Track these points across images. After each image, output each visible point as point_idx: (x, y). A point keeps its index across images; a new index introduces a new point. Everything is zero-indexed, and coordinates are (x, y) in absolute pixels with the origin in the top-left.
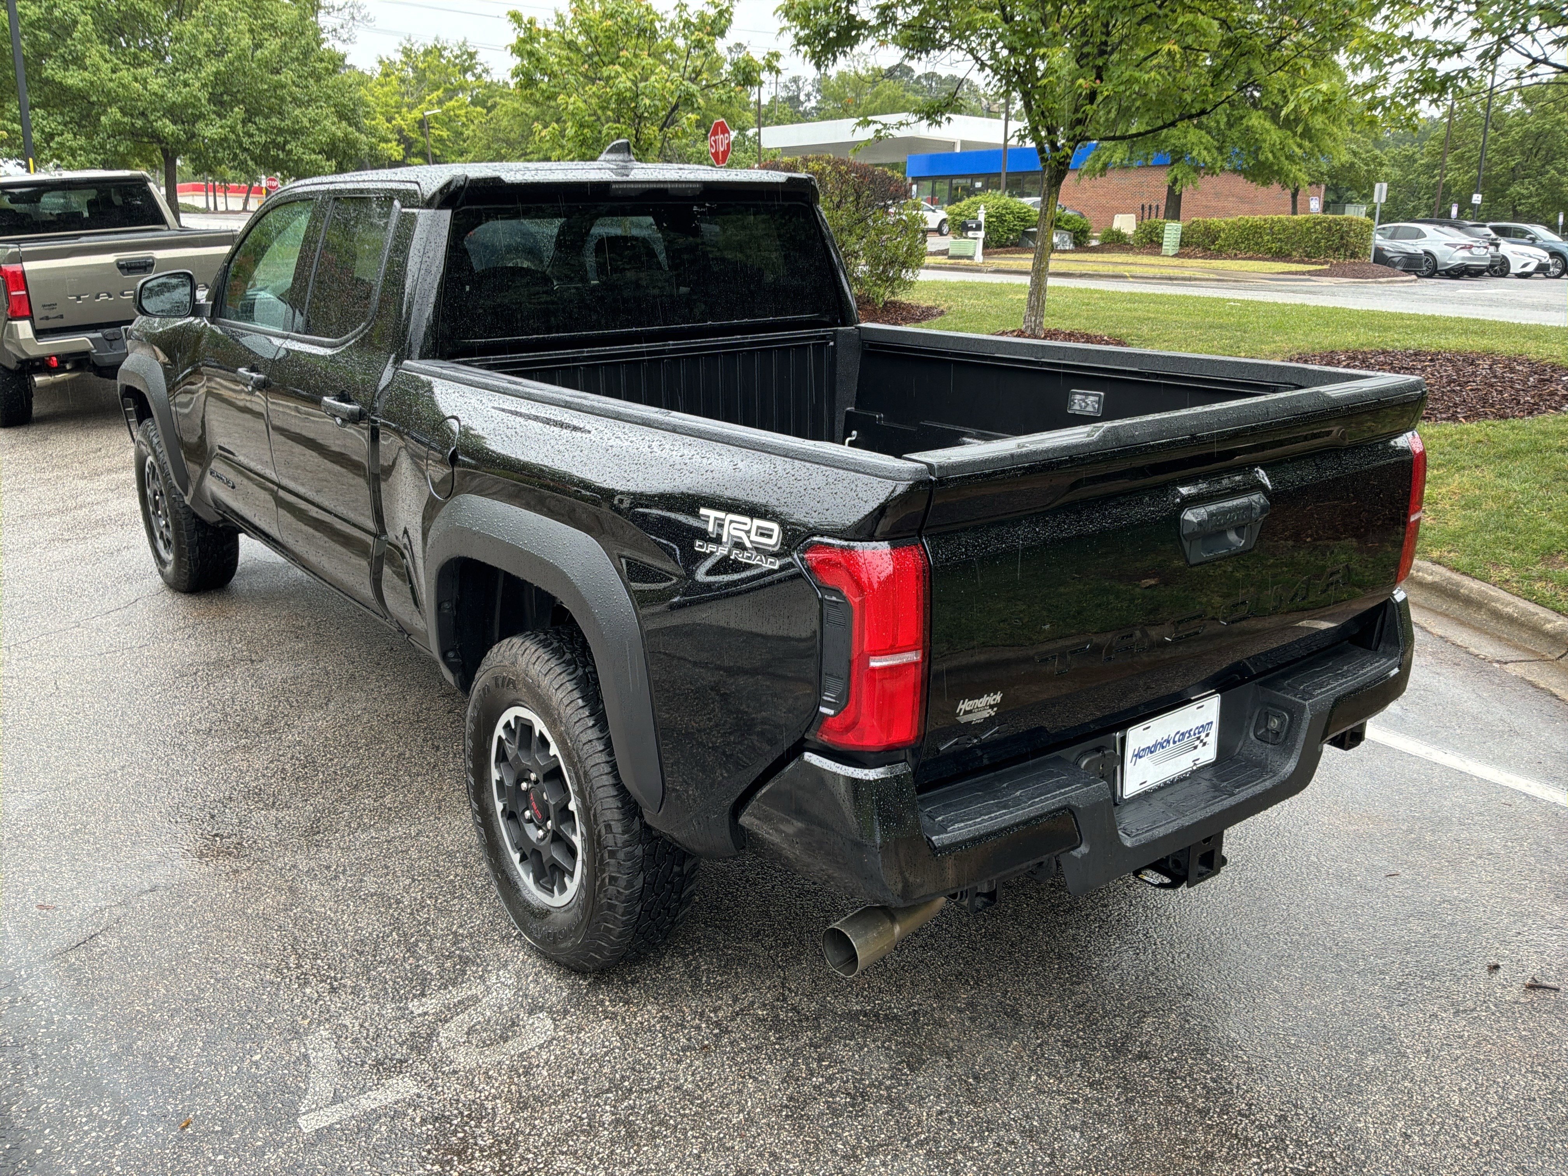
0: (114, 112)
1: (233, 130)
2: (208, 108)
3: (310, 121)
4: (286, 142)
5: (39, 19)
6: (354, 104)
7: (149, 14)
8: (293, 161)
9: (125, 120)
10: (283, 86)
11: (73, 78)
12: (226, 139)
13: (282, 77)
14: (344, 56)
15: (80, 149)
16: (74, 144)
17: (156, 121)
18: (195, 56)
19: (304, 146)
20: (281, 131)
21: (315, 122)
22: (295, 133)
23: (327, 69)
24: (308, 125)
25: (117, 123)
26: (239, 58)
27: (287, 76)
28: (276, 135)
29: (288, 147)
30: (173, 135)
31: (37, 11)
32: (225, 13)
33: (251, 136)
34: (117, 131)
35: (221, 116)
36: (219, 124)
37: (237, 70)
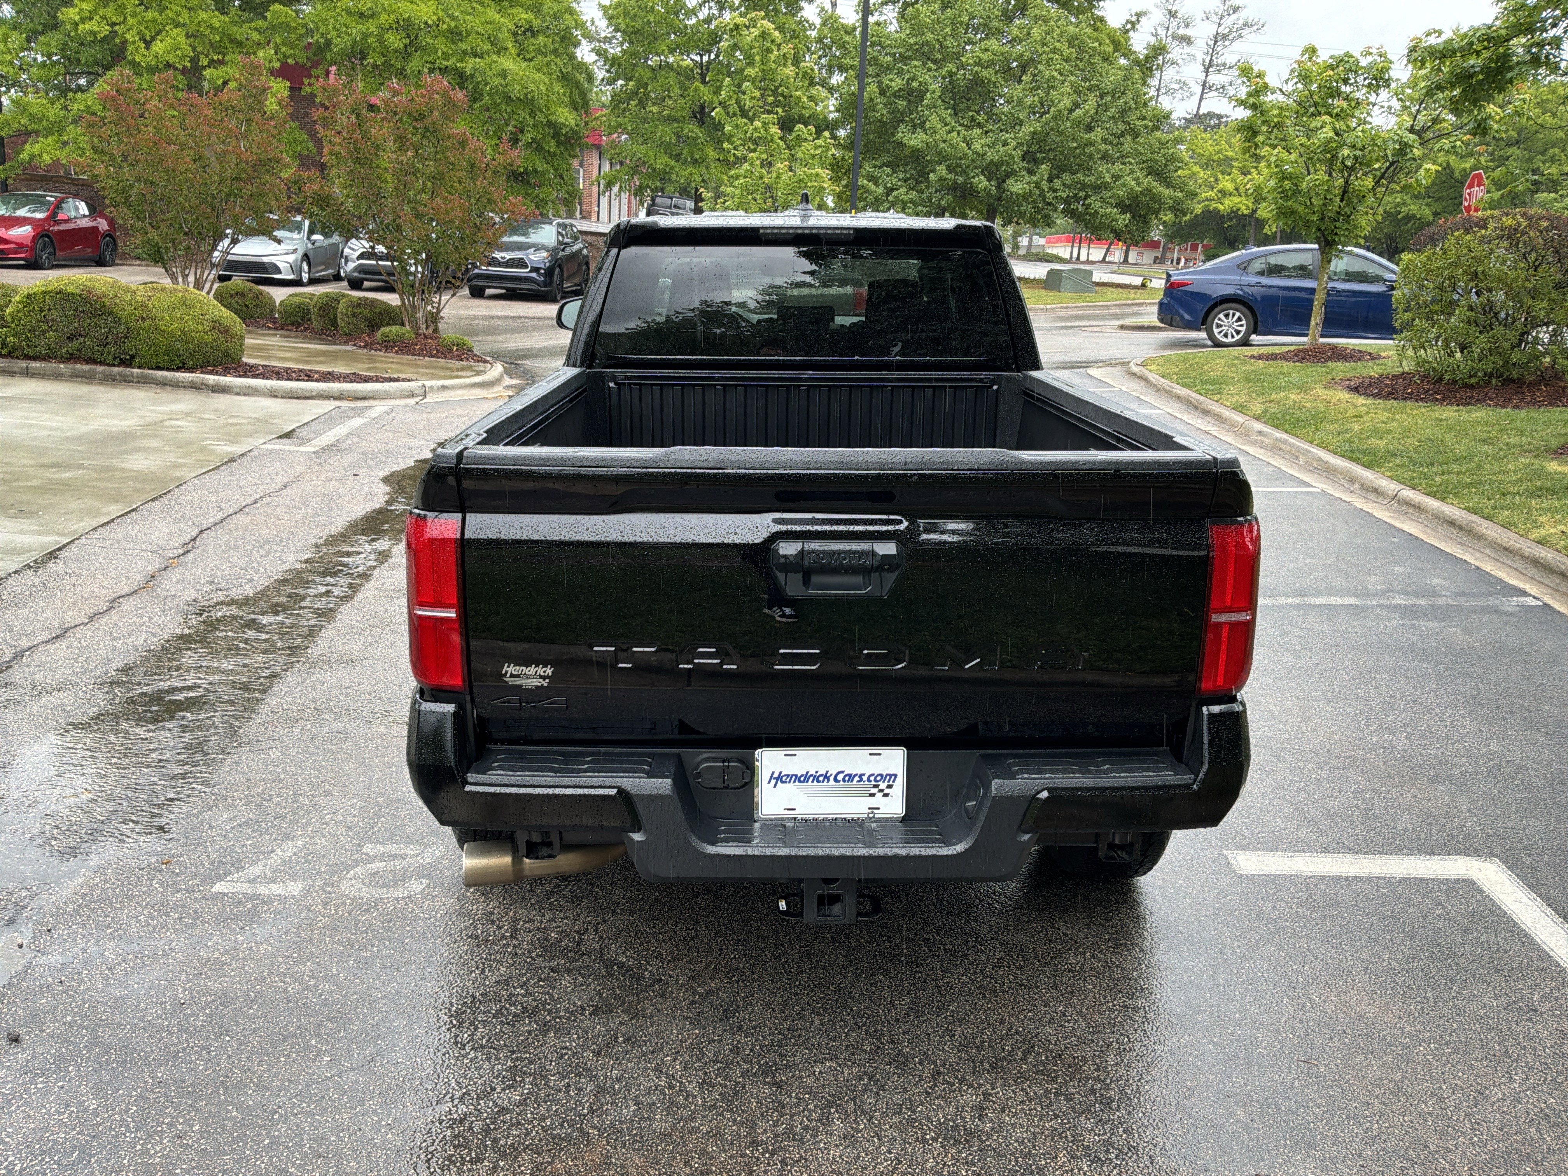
0: (942, 170)
1: (1038, 185)
2: (1019, 165)
3: (1113, 176)
4: (1087, 197)
5: (900, 90)
6: (1167, 160)
7: (989, 81)
8: (1090, 214)
9: (949, 176)
10: (1093, 144)
11: (915, 140)
12: (1031, 194)
13: (1092, 135)
14: (1171, 113)
15: (910, 202)
16: (906, 198)
17: (974, 177)
18: (1018, 118)
19: (1103, 200)
20: (1084, 186)
21: (1116, 178)
22: (1098, 188)
23: (1146, 127)
24: (1109, 180)
25: (941, 179)
26: (1055, 118)
27: (1097, 135)
28: (1080, 190)
29: (1088, 201)
30: (985, 190)
31: (900, 82)
32: (1053, 77)
33: (1055, 191)
34: (944, 186)
35: (1031, 172)
36: (1027, 178)
37: (1052, 129)
